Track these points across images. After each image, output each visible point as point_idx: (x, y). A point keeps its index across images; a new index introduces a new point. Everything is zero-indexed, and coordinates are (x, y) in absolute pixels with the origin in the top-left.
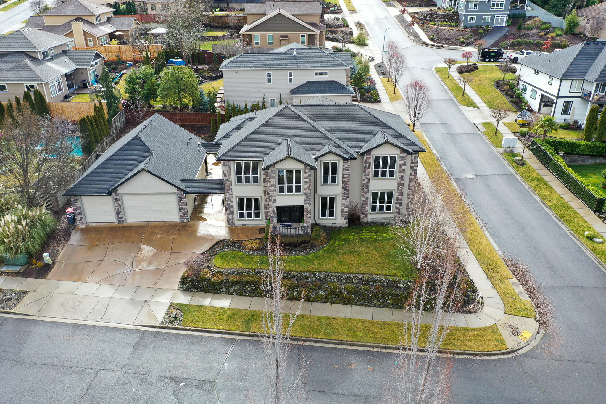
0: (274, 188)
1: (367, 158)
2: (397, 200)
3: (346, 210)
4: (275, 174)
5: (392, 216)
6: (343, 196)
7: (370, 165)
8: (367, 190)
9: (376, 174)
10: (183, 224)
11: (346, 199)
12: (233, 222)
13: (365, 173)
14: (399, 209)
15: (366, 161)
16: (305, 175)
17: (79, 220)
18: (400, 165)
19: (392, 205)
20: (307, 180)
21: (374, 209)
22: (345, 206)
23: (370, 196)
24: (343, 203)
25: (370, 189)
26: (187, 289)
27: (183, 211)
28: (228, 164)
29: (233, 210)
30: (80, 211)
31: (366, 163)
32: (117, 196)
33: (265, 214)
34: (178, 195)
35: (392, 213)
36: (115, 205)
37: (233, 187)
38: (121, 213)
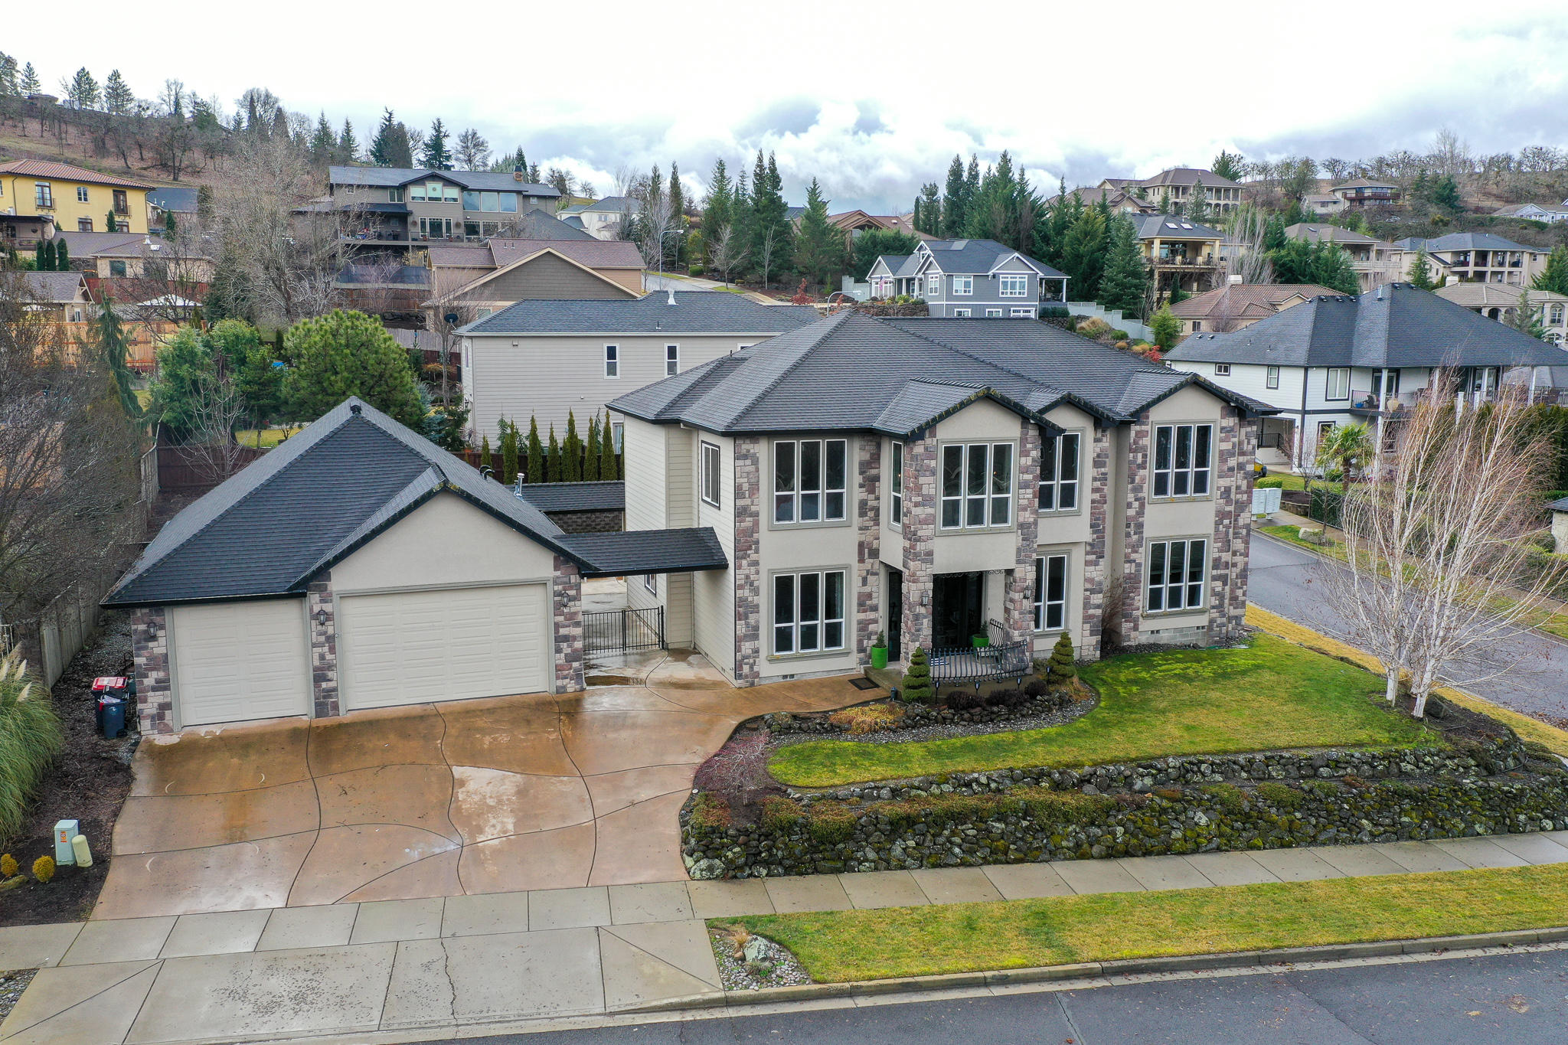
0: (931, 510)
1: (1137, 433)
2: (1215, 567)
3: (1097, 599)
4: (935, 457)
5: (1203, 620)
6: (1087, 553)
7: (1145, 456)
8: (1136, 537)
9: (1161, 487)
10: (565, 697)
11: (1096, 564)
12: (756, 669)
13: (1133, 482)
14: (1221, 595)
15: (1135, 442)
16: (1023, 460)
17: (153, 718)
18: (1221, 452)
19: (1202, 583)
20: (1029, 477)
21: (1155, 601)
22: (1093, 588)
23: (1144, 557)
24: (1088, 575)
25: (1145, 535)
26: (731, 873)
27: (569, 646)
28: (752, 451)
29: (757, 622)
30: (161, 674)
31: (1135, 451)
32: (323, 601)
33: (860, 630)
34: (556, 588)
35: (1202, 612)
36: (314, 641)
37: (764, 535)
38: (330, 674)
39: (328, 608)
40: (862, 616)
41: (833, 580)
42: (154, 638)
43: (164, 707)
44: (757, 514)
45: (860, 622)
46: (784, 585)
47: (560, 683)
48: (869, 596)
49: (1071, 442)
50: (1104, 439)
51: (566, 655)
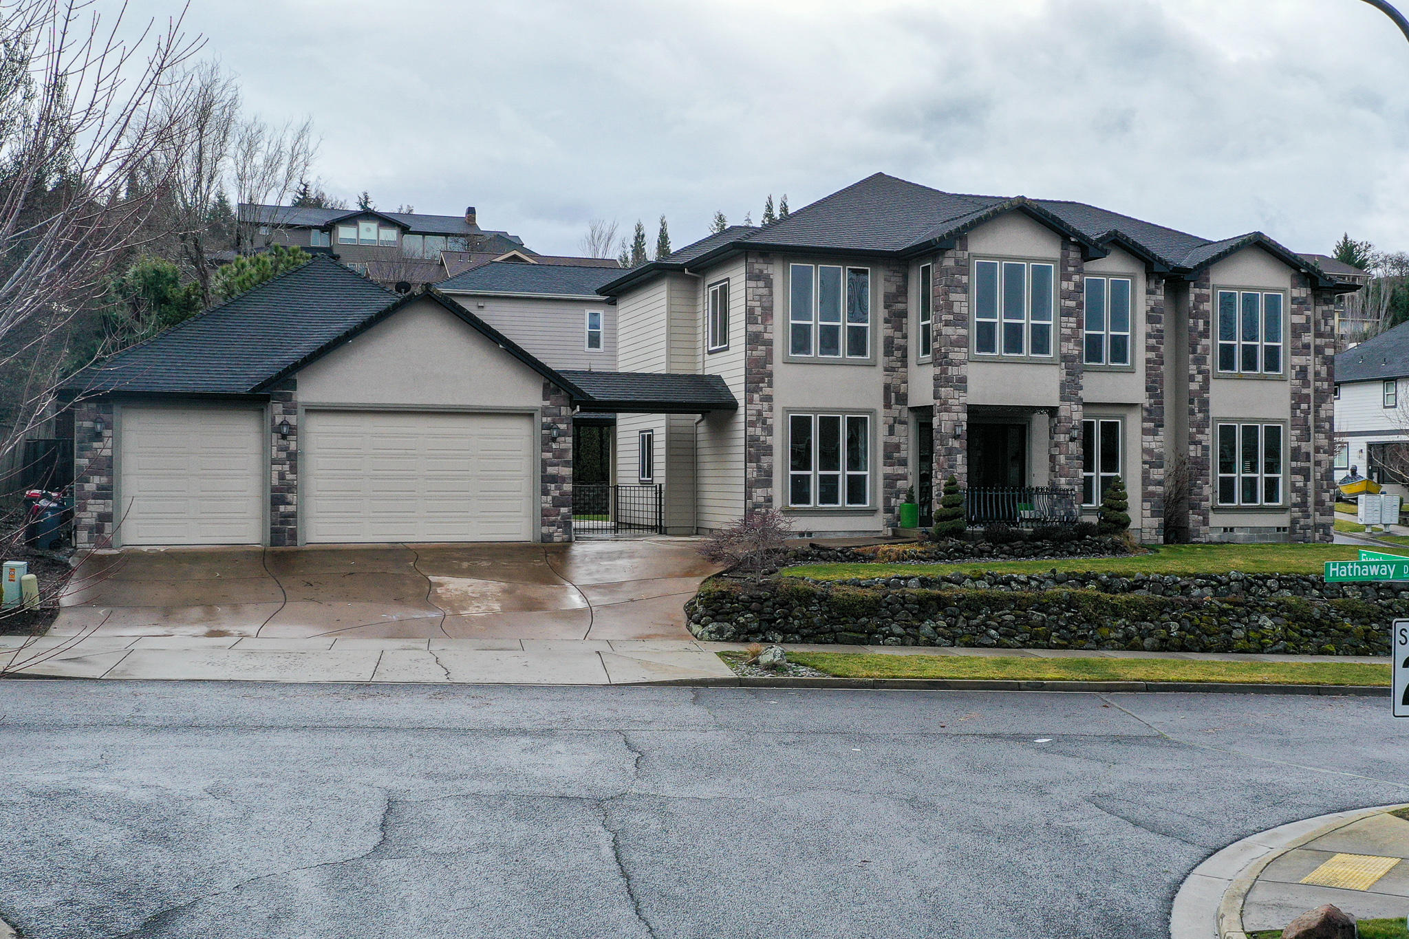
0: (963, 332)
1: (1196, 296)
2: (1293, 458)
3: (1158, 474)
4: (966, 272)
5: (1284, 520)
6: (1144, 420)
7: (1207, 323)
8: (1201, 416)
9: (1227, 359)
10: (550, 546)
11: (1155, 433)
13: (1194, 351)
14: (1303, 492)
15: (1195, 307)
17: (91, 529)
18: (1293, 327)
19: (1280, 476)
21: (1227, 491)
22: (1153, 460)
23: (1211, 438)
24: (1146, 445)
25: (1211, 415)
27: (557, 488)
28: (765, 272)
29: (771, 466)
30: (104, 480)
31: (1196, 317)
32: (287, 412)
33: (886, 486)
34: (544, 420)
35: (1283, 510)
36: (274, 456)
37: (778, 367)
38: (290, 496)
39: (292, 420)
40: (889, 470)
41: (857, 425)
42: (98, 436)
43: (105, 518)
44: (769, 343)
45: (886, 477)
46: (800, 426)
47: (545, 530)
48: (897, 447)
49: (1119, 290)
50: (1158, 292)
51: (554, 498)
